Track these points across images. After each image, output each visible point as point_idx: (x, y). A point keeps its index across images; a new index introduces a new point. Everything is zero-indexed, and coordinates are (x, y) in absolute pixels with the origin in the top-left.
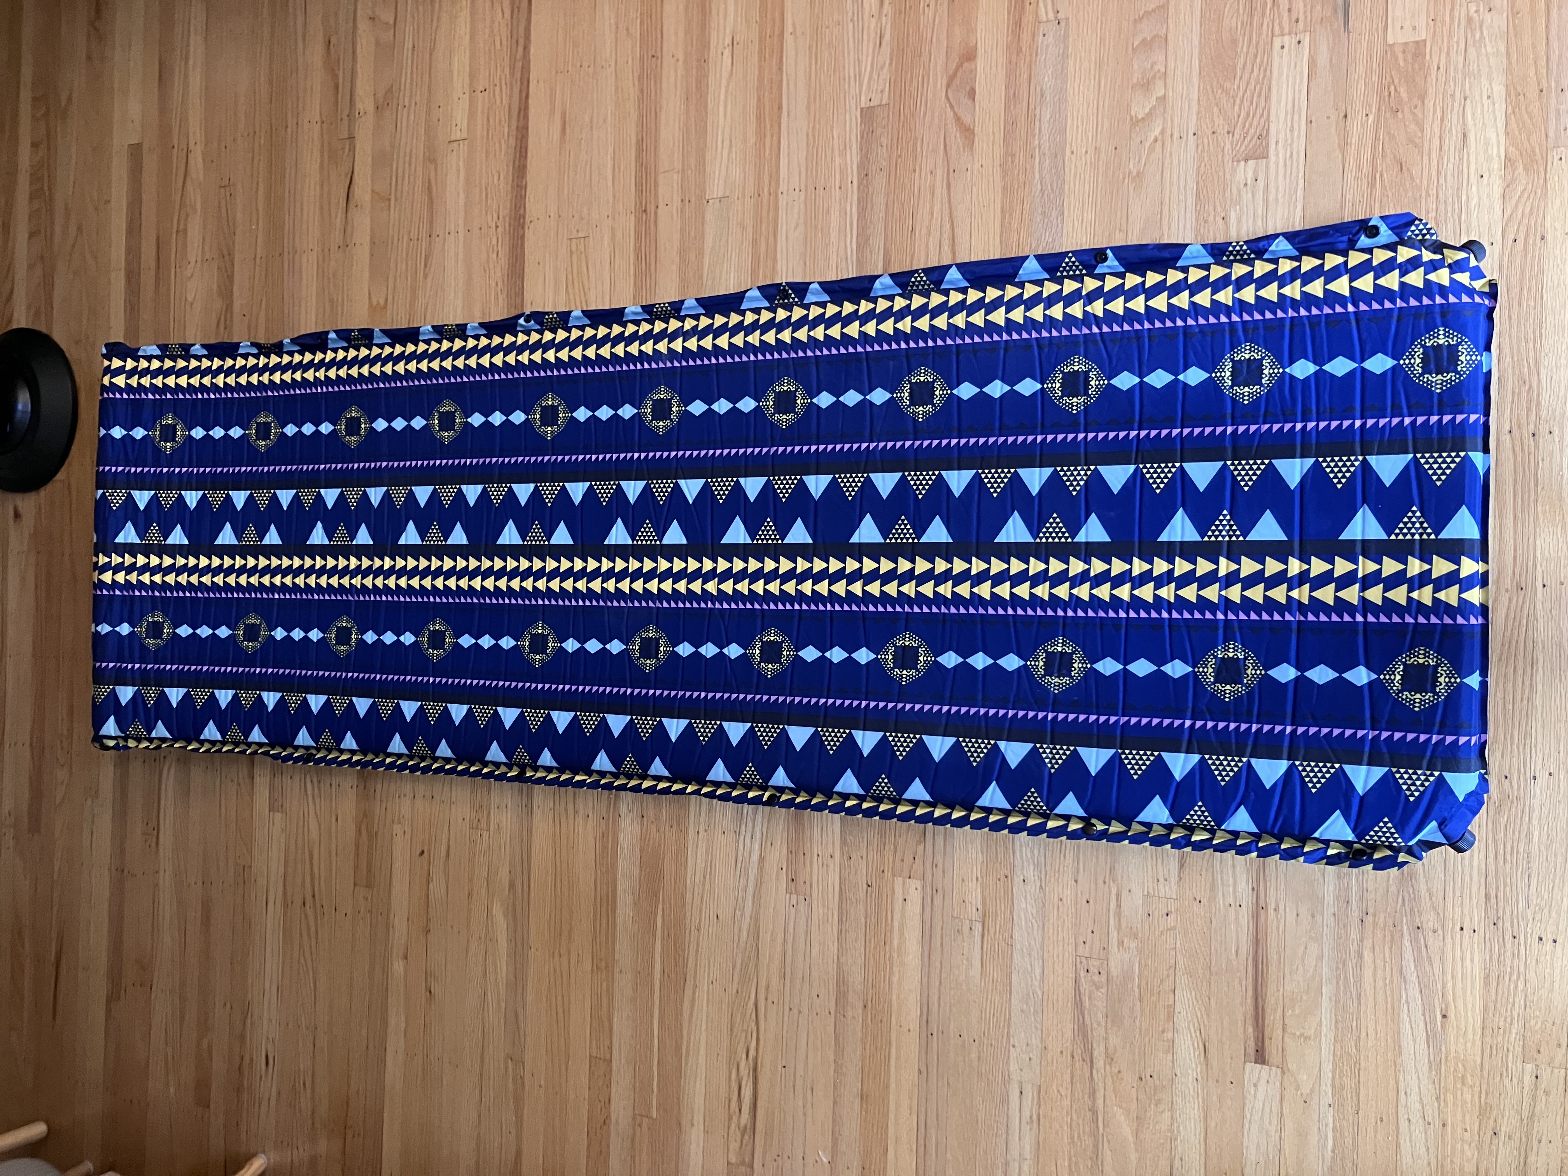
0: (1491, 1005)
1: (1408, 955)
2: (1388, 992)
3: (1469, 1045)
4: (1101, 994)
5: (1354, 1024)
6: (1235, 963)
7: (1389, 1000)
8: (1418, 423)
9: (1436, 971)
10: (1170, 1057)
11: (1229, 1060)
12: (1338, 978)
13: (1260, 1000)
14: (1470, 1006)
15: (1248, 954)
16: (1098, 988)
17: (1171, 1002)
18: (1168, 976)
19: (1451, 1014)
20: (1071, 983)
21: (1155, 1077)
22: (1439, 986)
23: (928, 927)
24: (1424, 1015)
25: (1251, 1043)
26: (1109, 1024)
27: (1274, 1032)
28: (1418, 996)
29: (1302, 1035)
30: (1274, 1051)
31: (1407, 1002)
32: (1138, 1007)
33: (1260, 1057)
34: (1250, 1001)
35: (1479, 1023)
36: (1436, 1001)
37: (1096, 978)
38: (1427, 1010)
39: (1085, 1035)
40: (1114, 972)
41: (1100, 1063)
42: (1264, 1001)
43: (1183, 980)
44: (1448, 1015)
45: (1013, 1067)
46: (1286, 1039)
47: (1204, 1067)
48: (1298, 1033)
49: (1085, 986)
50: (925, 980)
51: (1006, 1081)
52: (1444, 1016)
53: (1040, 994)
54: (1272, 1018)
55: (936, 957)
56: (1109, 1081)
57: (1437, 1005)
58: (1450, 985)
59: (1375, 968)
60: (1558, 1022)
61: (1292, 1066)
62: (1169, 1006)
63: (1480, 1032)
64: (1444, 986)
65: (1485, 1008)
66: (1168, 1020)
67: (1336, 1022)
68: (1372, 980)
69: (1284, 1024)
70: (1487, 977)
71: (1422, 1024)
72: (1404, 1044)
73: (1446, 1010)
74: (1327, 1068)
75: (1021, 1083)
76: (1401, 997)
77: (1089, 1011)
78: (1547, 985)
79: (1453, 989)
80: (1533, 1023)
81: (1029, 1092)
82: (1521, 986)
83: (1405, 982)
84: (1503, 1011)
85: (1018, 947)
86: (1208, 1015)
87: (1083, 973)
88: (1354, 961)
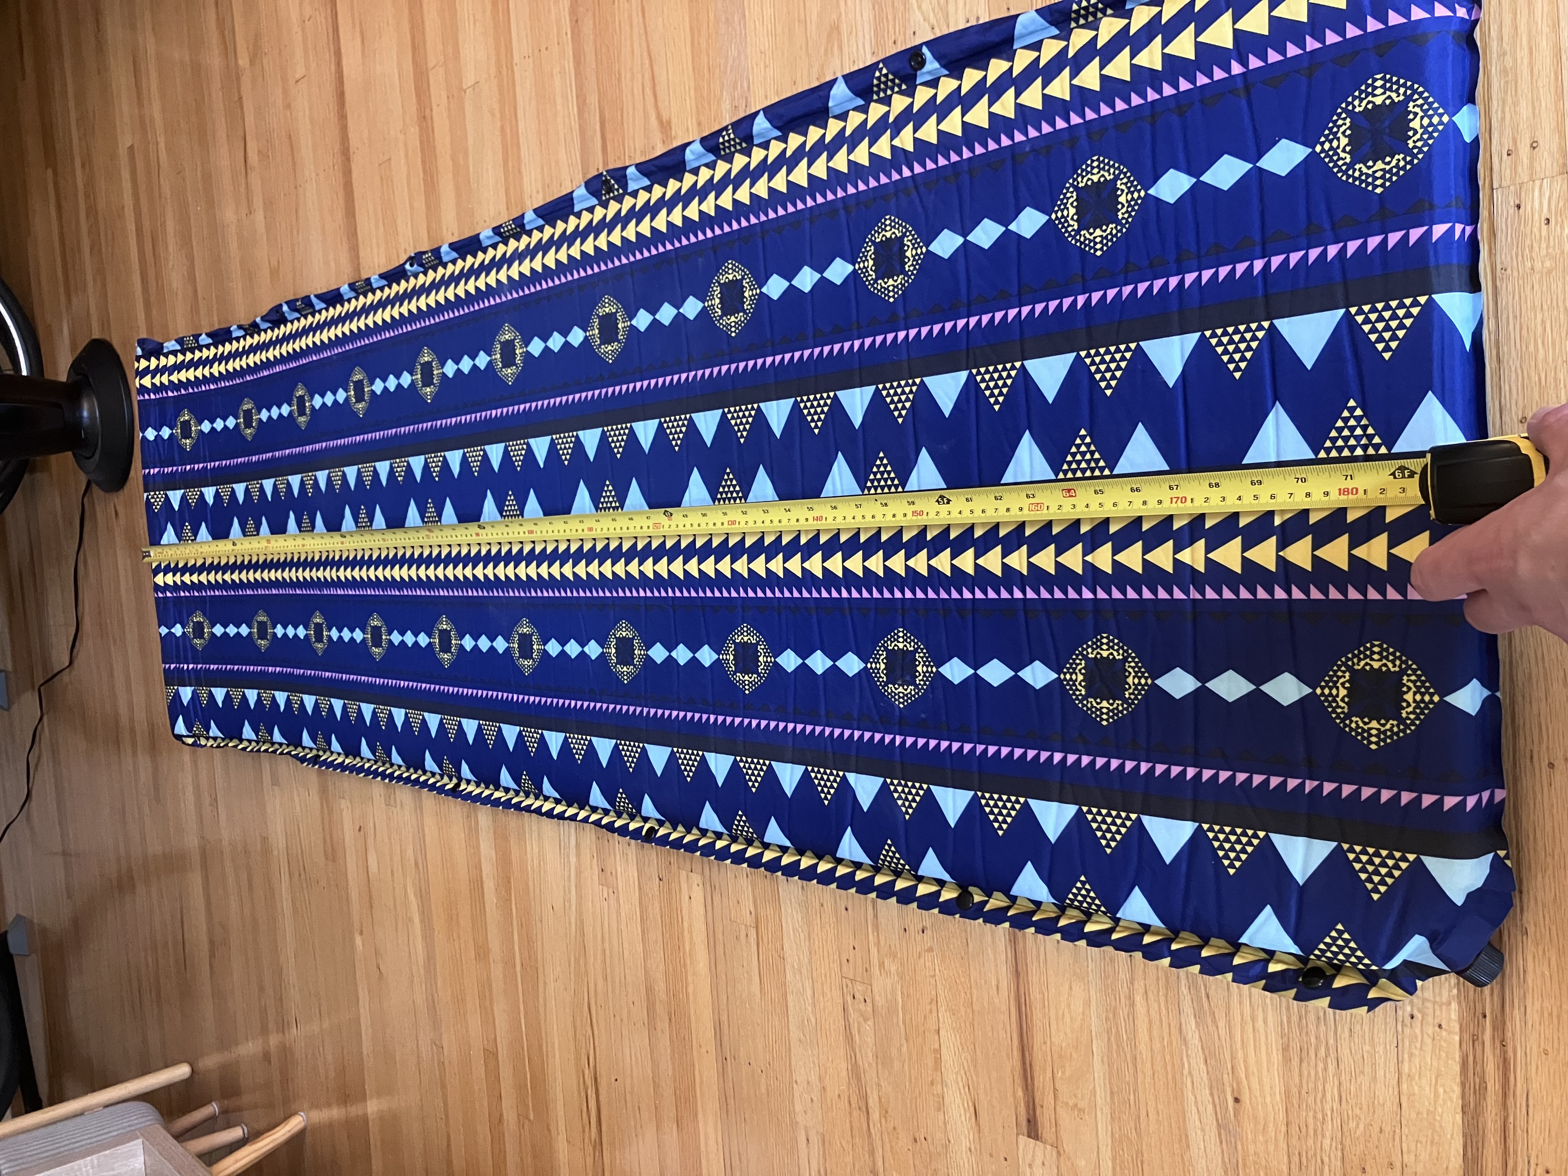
0: (1295, 1090)
1: (1187, 1008)
2: (1168, 1057)
3: (1271, 1148)
4: (868, 1026)
5: (1132, 1097)
6: (996, 1001)
7: (1169, 1068)
8: (1350, 253)
9: (1222, 1032)
10: (941, 1117)
11: (1001, 1130)
12: (1109, 1032)
13: (1027, 1053)
14: (1267, 1089)
15: (1009, 990)
16: (866, 1020)
17: (937, 1046)
18: (931, 1012)
19: (1245, 1098)
20: (841, 1009)
21: (929, 1140)
22: (1228, 1057)
23: (711, 932)
24: (1212, 1094)
25: (1022, 1109)
26: (880, 1067)
27: (1045, 1099)
28: (1203, 1066)
29: (1076, 1105)
30: (1047, 1124)
31: (1190, 1073)
32: (905, 1049)
33: (1033, 1130)
34: (1016, 1054)
35: (1282, 1116)
36: (1225, 1076)
37: (862, 1006)
38: (1215, 1086)
39: (859, 1079)
40: (880, 1001)
41: (875, 1115)
42: (1031, 1055)
43: (945, 1017)
44: (1242, 1098)
45: (798, 1107)
46: (1058, 1108)
47: (976, 1135)
48: (1071, 1103)
49: (853, 1016)
50: (715, 993)
51: (794, 1124)
52: (1237, 1100)
53: (813, 1020)
54: (1042, 1079)
55: (721, 967)
56: (886, 1139)
57: (1227, 1084)
58: (1240, 1054)
59: (1150, 1022)
60: (1387, 1129)
61: (1068, 1146)
62: (935, 1051)
63: (1284, 1129)
64: (1233, 1058)
65: (1287, 1093)
66: (936, 1070)
67: (1112, 1093)
68: (1147, 1039)
69: (1055, 1090)
70: (1285, 1049)
71: (1210, 1107)
72: (1192, 1135)
73: (1239, 1091)
74: (1106, 1154)
75: (806, 1128)
76: (1183, 1065)
77: (860, 1047)
78: (1368, 1069)
79: (1245, 1061)
80: (1352, 1125)
81: (814, 1138)
82: (1331, 1068)
83: (1186, 1045)
84: (1311, 1100)
85: (789, 960)
86: (975, 1067)
87: (849, 999)
88: (1126, 1011)
